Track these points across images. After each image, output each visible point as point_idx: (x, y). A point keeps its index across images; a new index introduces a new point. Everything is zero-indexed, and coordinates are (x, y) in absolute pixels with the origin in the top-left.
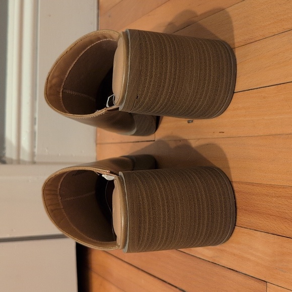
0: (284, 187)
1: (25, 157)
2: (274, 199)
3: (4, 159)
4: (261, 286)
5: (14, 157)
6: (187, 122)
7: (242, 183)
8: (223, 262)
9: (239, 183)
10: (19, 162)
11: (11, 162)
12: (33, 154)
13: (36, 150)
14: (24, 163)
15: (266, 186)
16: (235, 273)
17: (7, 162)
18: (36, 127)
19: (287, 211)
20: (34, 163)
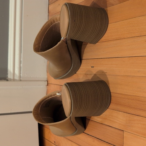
0: (131, 96)
1: (17, 78)
2: (127, 100)
3: (7, 79)
4: (121, 132)
5: (12, 78)
6: (91, 67)
7: (114, 93)
8: (106, 123)
9: (113, 93)
10: (14, 80)
11: (11, 80)
12: (20, 77)
13: (21, 75)
14: (16, 80)
15: (124, 95)
16: (111, 127)
17: (9, 80)
18: (22, 65)
19: (132, 105)
20: (21, 80)
